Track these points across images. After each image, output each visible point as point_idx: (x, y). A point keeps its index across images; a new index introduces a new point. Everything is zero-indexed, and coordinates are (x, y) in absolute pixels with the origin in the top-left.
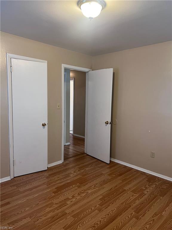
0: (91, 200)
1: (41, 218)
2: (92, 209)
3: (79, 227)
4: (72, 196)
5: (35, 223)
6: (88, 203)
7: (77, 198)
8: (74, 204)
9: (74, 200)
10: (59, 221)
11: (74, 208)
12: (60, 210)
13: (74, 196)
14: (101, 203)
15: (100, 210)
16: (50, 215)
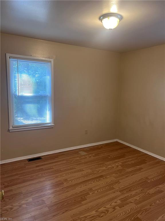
0: (95, 200)
1: (140, 192)
2: (98, 192)
3: (110, 181)
4: (116, 209)
5: (142, 189)
6: (99, 198)
7: (110, 205)
8: (113, 199)
9: (113, 204)
10: (124, 187)
11: (113, 195)
12: (126, 195)
13: (113, 210)
14: (86, 196)
15: (91, 189)
16: (133, 193)
